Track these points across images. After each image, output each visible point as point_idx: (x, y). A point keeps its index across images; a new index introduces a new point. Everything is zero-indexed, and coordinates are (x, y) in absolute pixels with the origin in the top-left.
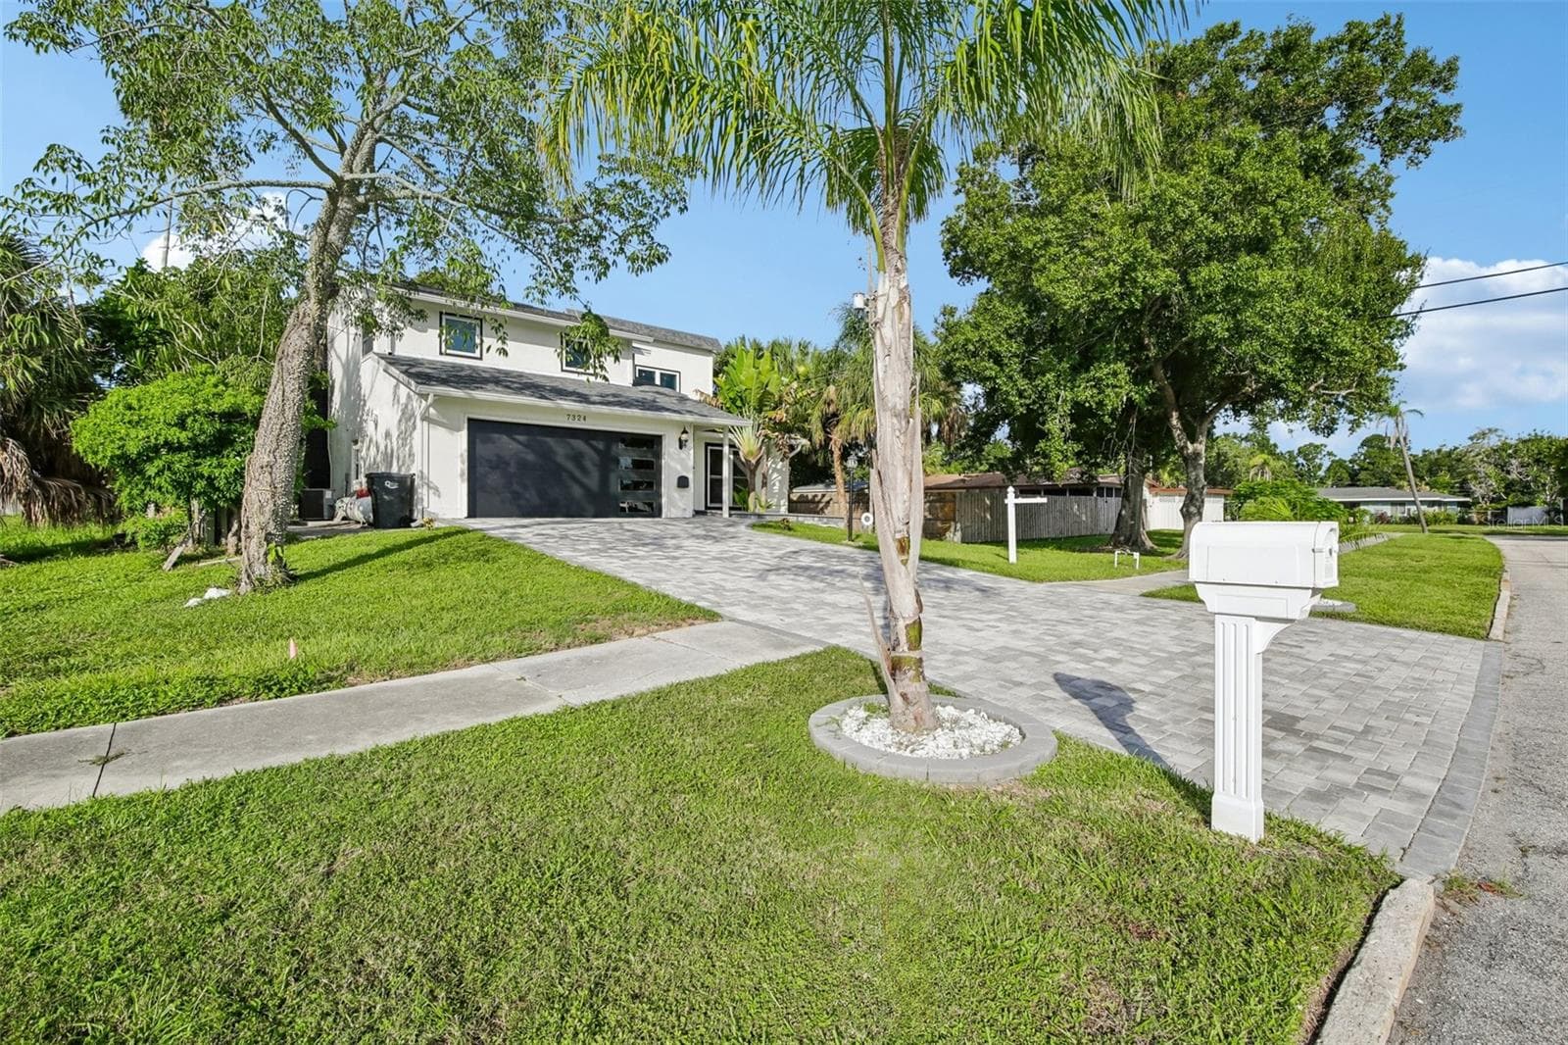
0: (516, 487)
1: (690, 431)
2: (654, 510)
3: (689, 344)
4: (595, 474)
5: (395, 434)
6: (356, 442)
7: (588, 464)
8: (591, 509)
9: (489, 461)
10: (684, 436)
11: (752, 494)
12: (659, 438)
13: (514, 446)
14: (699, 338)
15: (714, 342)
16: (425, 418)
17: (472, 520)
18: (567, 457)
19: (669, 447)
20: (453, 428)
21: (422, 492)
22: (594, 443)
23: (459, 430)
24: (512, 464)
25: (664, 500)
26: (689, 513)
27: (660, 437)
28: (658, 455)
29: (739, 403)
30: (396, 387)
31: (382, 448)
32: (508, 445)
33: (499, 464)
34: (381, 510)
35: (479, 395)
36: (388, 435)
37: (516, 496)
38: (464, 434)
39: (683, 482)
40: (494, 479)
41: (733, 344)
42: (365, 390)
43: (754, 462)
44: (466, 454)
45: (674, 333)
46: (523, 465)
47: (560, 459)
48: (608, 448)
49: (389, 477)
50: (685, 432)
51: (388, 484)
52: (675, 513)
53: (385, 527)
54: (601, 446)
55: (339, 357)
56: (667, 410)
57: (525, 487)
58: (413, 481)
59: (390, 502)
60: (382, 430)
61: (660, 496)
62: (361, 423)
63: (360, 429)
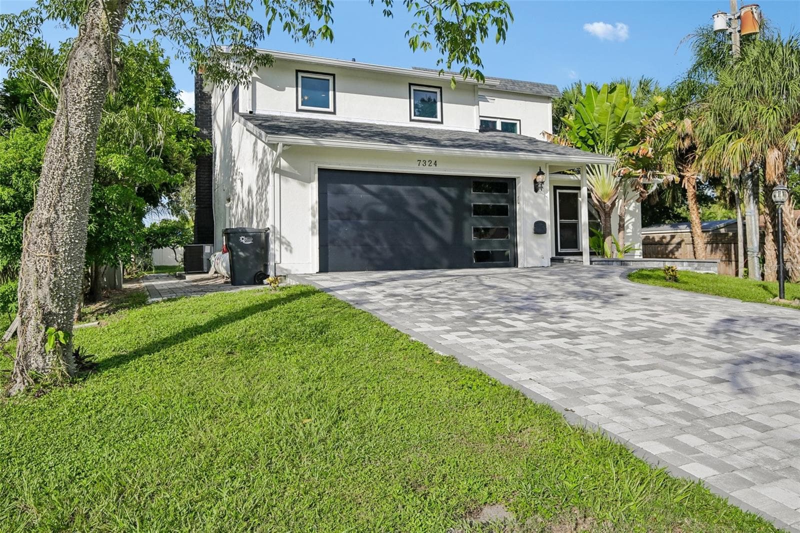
0: (368, 240)
1: (546, 171)
2: (508, 260)
3: (528, 92)
4: (449, 223)
5: (254, 189)
6: (229, 200)
7: (440, 213)
8: (445, 261)
9: (339, 214)
10: (540, 178)
11: (608, 240)
12: (513, 181)
13: (363, 195)
14: (538, 85)
15: (553, 88)
16: (276, 170)
17: (324, 276)
18: (421, 207)
19: (524, 190)
20: (306, 180)
21: (274, 247)
22: (445, 189)
23: (310, 181)
24: (364, 215)
25: (520, 250)
26: (547, 262)
27: (514, 179)
28: (513, 201)
29: (591, 142)
30: (255, 143)
31: (246, 204)
32: (358, 195)
33: (351, 215)
34: (237, 266)
35: (327, 142)
36: (250, 191)
37: (368, 248)
38: (314, 186)
39: (540, 228)
40: (346, 232)
41: (570, 91)
42: (235, 152)
43: (609, 203)
44: (316, 206)
45: (514, 82)
46: (375, 217)
47: (413, 211)
48: (461, 196)
49: (244, 232)
50: (541, 173)
51: (243, 240)
52: (532, 262)
53: (242, 284)
54: (453, 192)
55: (219, 127)
56: (522, 150)
57: (377, 241)
58: (267, 236)
59: (246, 259)
60: (246, 187)
61: (515, 245)
62: (232, 183)
63: (232, 188)
